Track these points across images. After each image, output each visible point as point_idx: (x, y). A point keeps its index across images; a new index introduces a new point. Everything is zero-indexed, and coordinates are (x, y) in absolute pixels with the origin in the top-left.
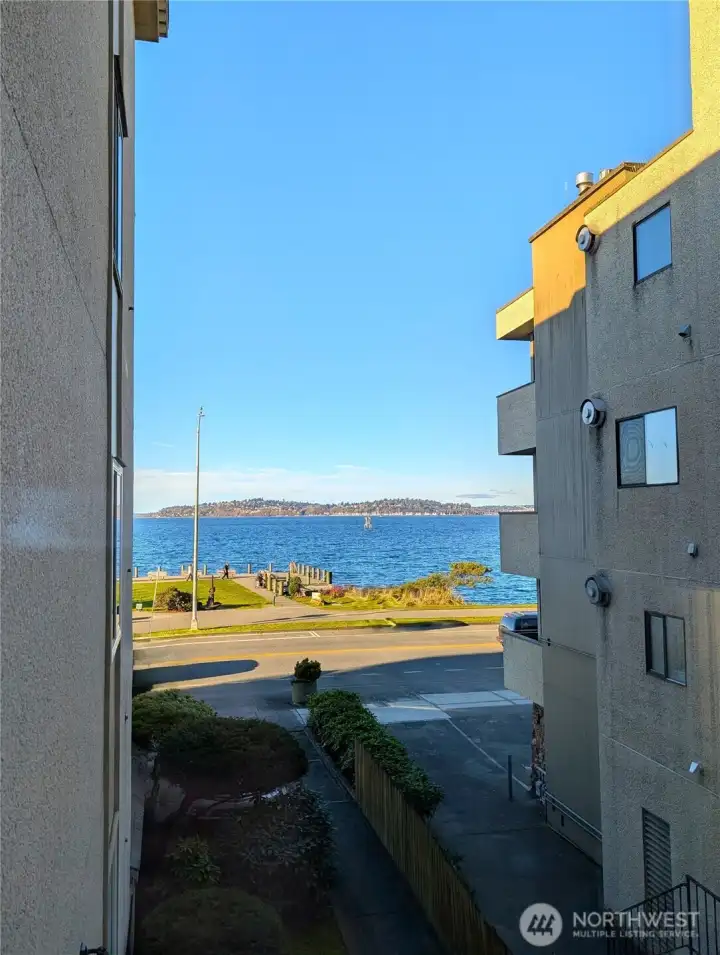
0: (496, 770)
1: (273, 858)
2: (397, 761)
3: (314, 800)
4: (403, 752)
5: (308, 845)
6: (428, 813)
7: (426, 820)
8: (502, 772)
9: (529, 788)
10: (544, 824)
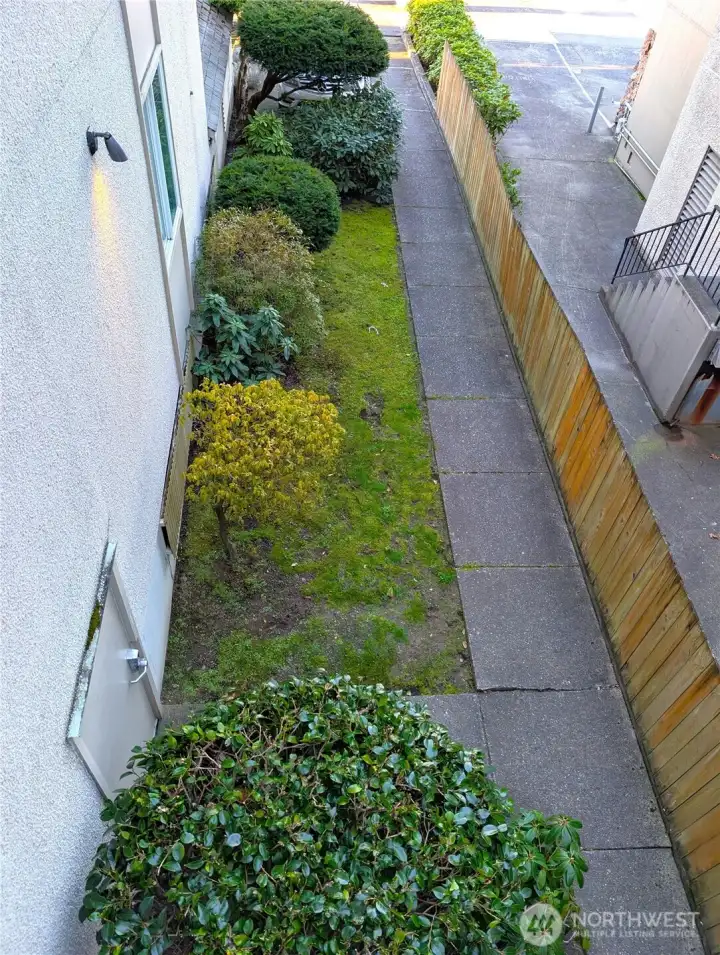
0: (585, 103)
1: (343, 144)
2: (484, 75)
3: (389, 98)
4: (493, 67)
5: (376, 138)
6: (500, 130)
7: (497, 136)
8: (590, 106)
9: (611, 125)
10: (611, 160)
